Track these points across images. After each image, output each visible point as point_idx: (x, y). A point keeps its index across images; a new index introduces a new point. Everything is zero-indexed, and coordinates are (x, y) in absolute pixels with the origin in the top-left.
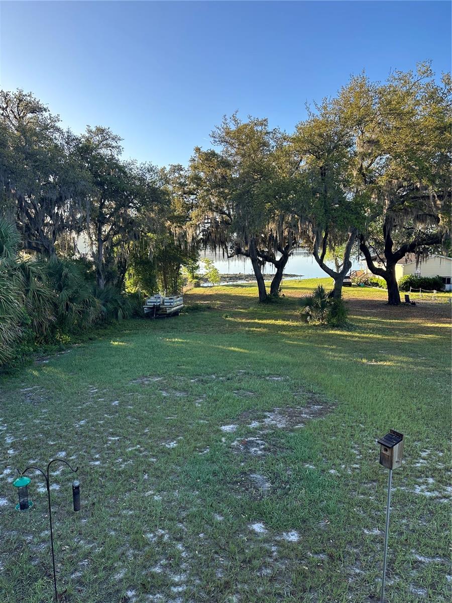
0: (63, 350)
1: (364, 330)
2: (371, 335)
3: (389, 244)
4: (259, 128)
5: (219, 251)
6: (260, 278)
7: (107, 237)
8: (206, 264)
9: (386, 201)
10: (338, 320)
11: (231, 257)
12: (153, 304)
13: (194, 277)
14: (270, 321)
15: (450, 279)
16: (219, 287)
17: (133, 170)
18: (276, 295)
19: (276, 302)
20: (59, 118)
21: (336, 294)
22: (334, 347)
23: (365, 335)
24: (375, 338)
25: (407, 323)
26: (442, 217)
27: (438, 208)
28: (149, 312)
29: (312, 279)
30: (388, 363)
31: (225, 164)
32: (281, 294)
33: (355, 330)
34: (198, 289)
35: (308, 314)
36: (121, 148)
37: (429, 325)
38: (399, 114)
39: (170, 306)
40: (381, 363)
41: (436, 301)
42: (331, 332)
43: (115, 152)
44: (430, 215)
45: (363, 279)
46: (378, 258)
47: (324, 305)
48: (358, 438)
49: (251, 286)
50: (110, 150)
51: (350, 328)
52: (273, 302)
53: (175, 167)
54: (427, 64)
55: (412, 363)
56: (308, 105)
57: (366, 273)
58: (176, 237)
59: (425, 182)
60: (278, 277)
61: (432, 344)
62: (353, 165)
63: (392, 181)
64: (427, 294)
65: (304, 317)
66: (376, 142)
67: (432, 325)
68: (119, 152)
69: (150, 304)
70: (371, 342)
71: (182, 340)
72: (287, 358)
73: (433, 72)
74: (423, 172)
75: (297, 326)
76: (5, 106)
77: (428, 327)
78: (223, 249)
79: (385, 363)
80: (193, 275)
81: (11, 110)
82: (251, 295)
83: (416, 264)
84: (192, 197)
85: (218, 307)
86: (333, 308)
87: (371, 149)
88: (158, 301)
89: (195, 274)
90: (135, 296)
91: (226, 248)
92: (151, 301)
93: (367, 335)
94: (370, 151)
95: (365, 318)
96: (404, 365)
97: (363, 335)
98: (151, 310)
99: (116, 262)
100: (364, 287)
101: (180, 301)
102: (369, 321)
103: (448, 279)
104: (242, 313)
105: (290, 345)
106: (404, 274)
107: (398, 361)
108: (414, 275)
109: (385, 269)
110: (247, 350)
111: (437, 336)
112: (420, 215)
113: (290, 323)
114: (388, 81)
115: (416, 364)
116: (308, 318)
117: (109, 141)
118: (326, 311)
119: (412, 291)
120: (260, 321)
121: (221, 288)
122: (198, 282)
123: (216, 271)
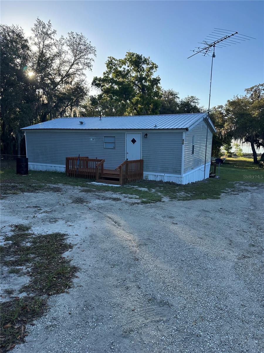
34: (230, 158)
89: (229, 151)
91: (242, 139)
117: (195, 101)
122: (231, 155)
123: (241, 150)
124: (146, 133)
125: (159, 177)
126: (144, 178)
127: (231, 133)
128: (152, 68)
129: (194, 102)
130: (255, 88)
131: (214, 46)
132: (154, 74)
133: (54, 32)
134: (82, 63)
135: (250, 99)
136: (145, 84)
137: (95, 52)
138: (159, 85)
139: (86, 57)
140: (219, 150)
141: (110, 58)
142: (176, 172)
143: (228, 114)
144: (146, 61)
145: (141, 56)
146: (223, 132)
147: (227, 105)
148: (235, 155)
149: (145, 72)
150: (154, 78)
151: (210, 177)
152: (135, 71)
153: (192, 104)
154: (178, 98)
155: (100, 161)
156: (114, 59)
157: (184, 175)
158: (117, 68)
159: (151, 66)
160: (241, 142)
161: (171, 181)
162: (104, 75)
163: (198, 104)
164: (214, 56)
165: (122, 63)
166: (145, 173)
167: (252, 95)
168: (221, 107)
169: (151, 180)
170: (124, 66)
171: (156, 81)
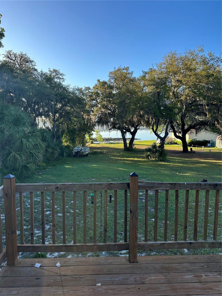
0: (45, 169)
1: (174, 162)
2: (178, 164)
3: (183, 125)
4: (125, 71)
5: (105, 127)
6: (124, 139)
7: (58, 120)
8: (96, 133)
9: (184, 106)
10: (163, 158)
11: (110, 129)
12: (77, 150)
13: (90, 139)
14: (131, 159)
15: (210, 141)
16: (103, 144)
17: (69, 89)
18: (132, 147)
19: (132, 151)
20: (35, 64)
21: (162, 146)
22: (163, 168)
23: (175, 164)
24: (180, 165)
25: (192, 160)
26: (208, 114)
27: (206, 110)
28: (75, 154)
29: (145, 141)
30: (188, 174)
31: (111, 88)
32: (134, 147)
33: (170, 162)
34: (93, 144)
35: (149, 155)
36: (64, 79)
37: (202, 161)
38: (190, 70)
39: (85, 152)
40: (185, 174)
41: (204, 151)
42: (160, 163)
43: (61, 81)
44: (203, 113)
45: (170, 141)
46: (178, 131)
47: (156, 151)
48: (182, 197)
49: (118, 144)
50: (59, 80)
51: (168, 161)
52: (131, 151)
53: (87, 88)
54: (202, 47)
55: (197, 174)
56: (153, 65)
57: (171, 138)
58: (86, 120)
59: (201, 99)
60: (132, 139)
61: (204, 168)
62: (170, 91)
63: (187, 98)
64: (199, 148)
65: (147, 157)
66: (180, 81)
67: (203, 161)
68: (64, 81)
69: (75, 150)
70: (178, 167)
71: (96, 166)
72: (145, 172)
73: (204, 51)
74: (200, 95)
75: (144, 161)
76: (14, 59)
77: (202, 162)
78: (107, 126)
79: (186, 174)
80: (90, 138)
81: (17, 61)
82: (119, 148)
83: (195, 134)
84: (94, 102)
85: (105, 153)
86: (160, 153)
87: (178, 84)
88: (79, 149)
89: (91, 137)
90: (68, 147)
91: (108, 125)
92: (76, 149)
93: (176, 164)
94: (178, 85)
95: (173, 158)
96: (194, 175)
97: (174, 164)
98: (76, 153)
99: (60, 131)
100: (170, 144)
101: (88, 149)
102: (176, 159)
103: (209, 141)
104: (117, 155)
105: (144, 168)
106: (189, 139)
107: (191, 174)
108: (194, 139)
109: (181, 136)
110: (127, 169)
111: (206, 165)
112: (199, 112)
113: (141, 159)
114: (185, 53)
115: (199, 175)
116: (149, 157)
118: (157, 154)
119: (193, 147)
120: (127, 159)
121: (104, 144)
122: (93, 141)
123: (101, 136)
160: (108, 128)
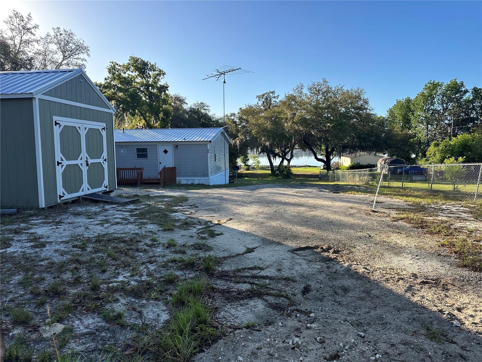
13: (246, 165)
34: (248, 171)
106: (351, 163)
108: (356, 163)
109: (325, 159)
122: (248, 168)
123: (259, 162)
124: (176, 145)
125: (190, 180)
126: (177, 183)
127: (246, 143)
128: (159, 75)
129: (204, 109)
130: (266, 95)
131: (224, 75)
132: (161, 80)
133: (36, 27)
134: (74, 65)
135: (262, 107)
136: (152, 91)
137: (88, 52)
138: (167, 92)
139: (76, 57)
140: (236, 163)
141: (113, 63)
142: (204, 175)
143: (241, 122)
144: (153, 68)
145: (148, 62)
146: (238, 141)
147: (239, 113)
148: (253, 168)
149: (152, 78)
150: (160, 85)
151: (229, 182)
152: (141, 77)
153: (203, 111)
154: (186, 103)
155: (140, 169)
156: (117, 64)
157: (211, 178)
158: (120, 74)
159: (157, 72)
160: (257, 152)
161: (200, 183)
162: (106, 81)
163: (209, 112)
164: (225, 82)
165: (127, 69)
166: (178, 179)
167: (264, 102)
168: (234, 115)
169: (183, 184)
170: (128, 72)
171: (164, 88)
